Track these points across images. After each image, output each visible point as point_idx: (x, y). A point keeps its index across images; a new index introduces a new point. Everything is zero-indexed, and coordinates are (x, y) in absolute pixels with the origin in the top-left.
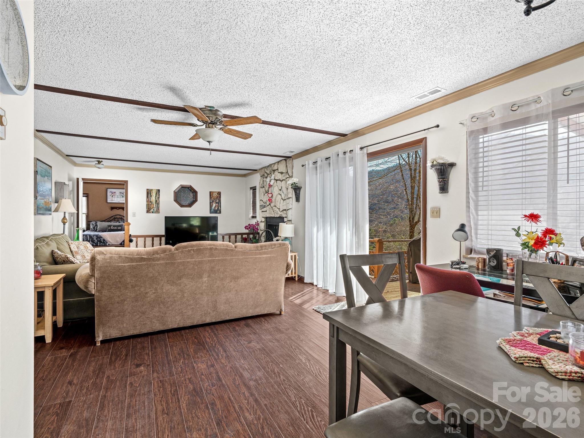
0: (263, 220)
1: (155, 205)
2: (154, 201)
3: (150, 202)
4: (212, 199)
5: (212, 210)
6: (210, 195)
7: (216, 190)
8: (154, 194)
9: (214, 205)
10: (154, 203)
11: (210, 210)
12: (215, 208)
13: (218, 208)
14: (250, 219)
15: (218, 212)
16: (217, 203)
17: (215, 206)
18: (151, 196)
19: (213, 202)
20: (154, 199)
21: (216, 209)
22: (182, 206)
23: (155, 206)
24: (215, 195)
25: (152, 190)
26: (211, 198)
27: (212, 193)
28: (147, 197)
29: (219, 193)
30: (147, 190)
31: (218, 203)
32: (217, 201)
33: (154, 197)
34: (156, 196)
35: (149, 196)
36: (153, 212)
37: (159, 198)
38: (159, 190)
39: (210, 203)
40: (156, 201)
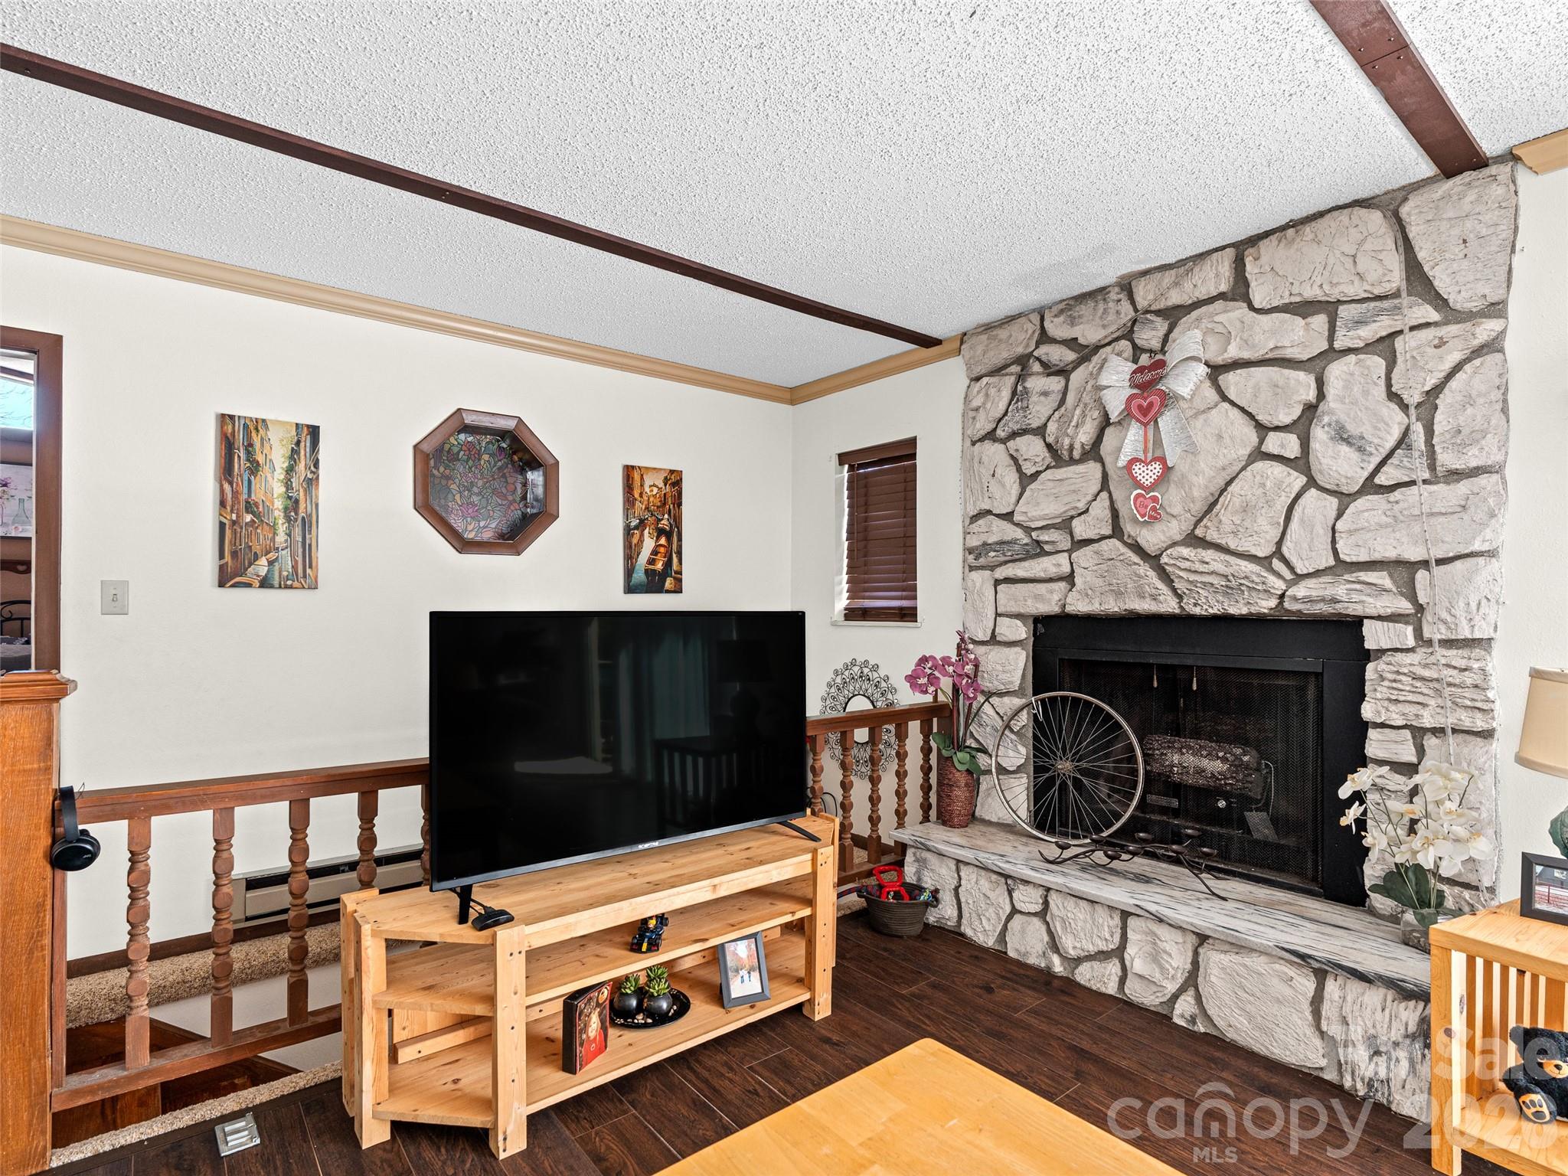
0: (1020, 631)
1: (282, 529)
2: (279, 504)
3: (250, 507)
4: (639, 506)
5: (639, 576)
6: (628, 487)
7: (656, 458)
8: (276, 453)
9: (649, 544)
10: (279, 514)
11: (629, 572)
12: (652, 562)
13: (668, 564)
14: (834, 624)
15: (669, 583)
16: (661, 532)
17: (655, 552)
18: (254, 468)
19: (642, 524)
20: (279, 489)
21: (659, 566)
22: (464, 545)
23: (281, 538)
24: (652, 486)
25: (260, 424)
26: (629, 501)
27: (636, 476)
28: (226, 471)
29: (674, 480)
30: (224, 419)
31: (669, 535)
32: (664, 523)
33: (280, 475)
34: (290, 470)
35: (240, 464)
36: (265, 583)
37: (312, 482)
38: (314, 432)
39: (628, 531)
40: (292, 505)
